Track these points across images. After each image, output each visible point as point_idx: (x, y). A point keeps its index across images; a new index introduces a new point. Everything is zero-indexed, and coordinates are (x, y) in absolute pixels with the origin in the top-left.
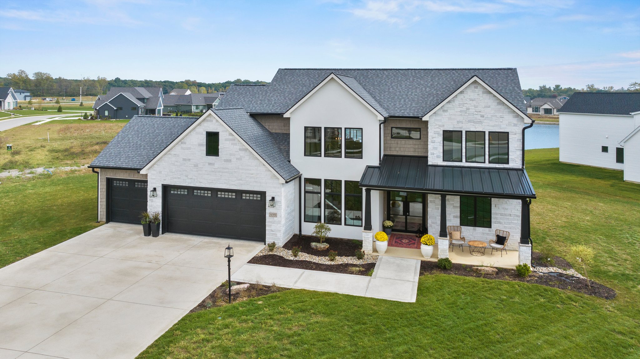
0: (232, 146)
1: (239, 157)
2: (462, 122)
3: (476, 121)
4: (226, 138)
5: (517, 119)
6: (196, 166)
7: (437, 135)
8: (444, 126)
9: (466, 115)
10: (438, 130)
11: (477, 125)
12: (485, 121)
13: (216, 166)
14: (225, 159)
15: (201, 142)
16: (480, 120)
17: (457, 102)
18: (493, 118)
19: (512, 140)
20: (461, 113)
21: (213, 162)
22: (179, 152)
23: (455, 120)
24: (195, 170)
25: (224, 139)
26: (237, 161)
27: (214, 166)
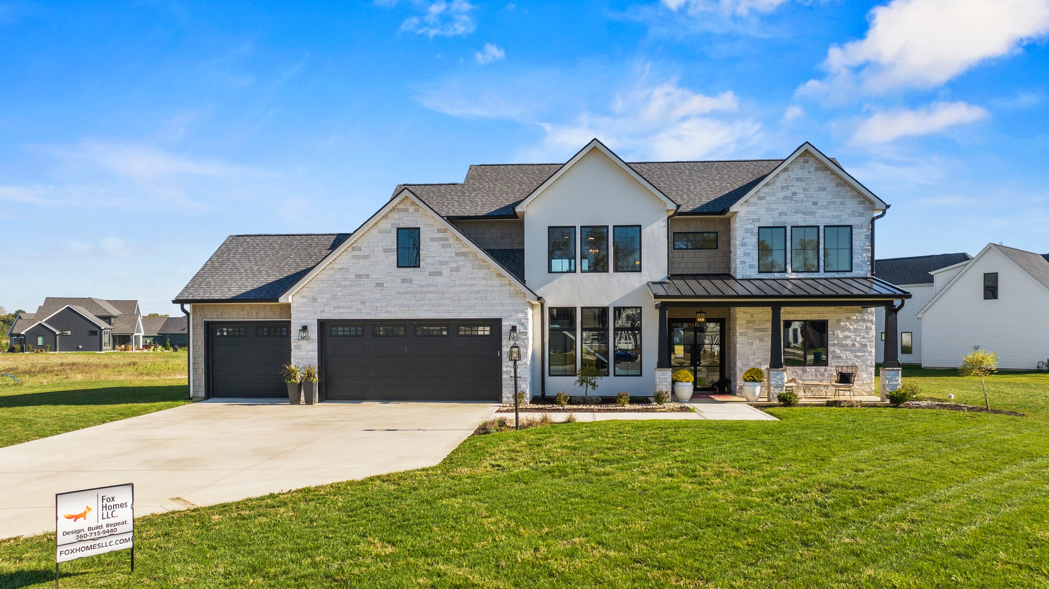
0: (446, 249)
1: (454, 265)
3: (806, 210)
4: (432, 236)
5: (863, 206)
6: (380, 285)
7: (748, 235)
8: (759, 220)
9: (791, 202)
10: (751, 226)
11: (808, 216)
12: (820, 211)
13: (415, 283)
14: (432, 270)
15: (388, 245)
16: (811, 209)
17: (779, 184)
18: (830, 206)
19: (856, 236)
20: (784, 201)
21: (411, 277)
22: (349, 265)
23: (776, 211)
24: (378, 291)
25: (429, 239)
26: (452, 272)
27: (411, 283)
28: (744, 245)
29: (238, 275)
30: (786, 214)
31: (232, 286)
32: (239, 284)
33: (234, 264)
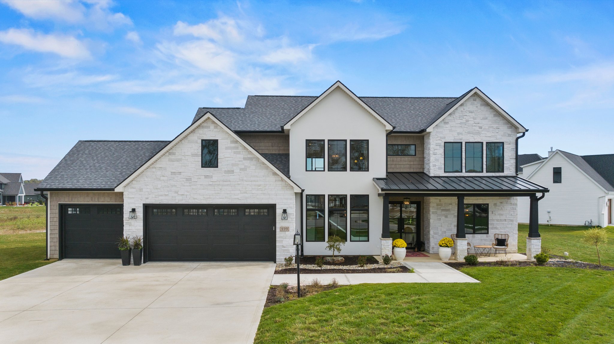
0: (235, 155)
1: (243, 167)
3: (475, 132)
4: (227, 146)
5: (511, 129)
6: (189, 179)
7: (438, 147)
8: (444, 137)
9: (465, 126)
10: (440, 142)
11: (476, 136)
12: (483, 132)
13: (215, 178)
14: (226, 170)
15: (195, 151)
16: (478, 131)
17: (457, 114)
18: (490, 129)
19: (507, 149)
20: (461, 125)
21: (211, 174)
22: (166, 165)
23: (456, 132)
24: (188, 184)
25: (225, 147)
26: (241, 172)
27: (212, 179)
28: (435, 154)
29: (85, 170)
30: (461, 134)
31: (80, 179)
32: (85, 177)
33: (82, 162)
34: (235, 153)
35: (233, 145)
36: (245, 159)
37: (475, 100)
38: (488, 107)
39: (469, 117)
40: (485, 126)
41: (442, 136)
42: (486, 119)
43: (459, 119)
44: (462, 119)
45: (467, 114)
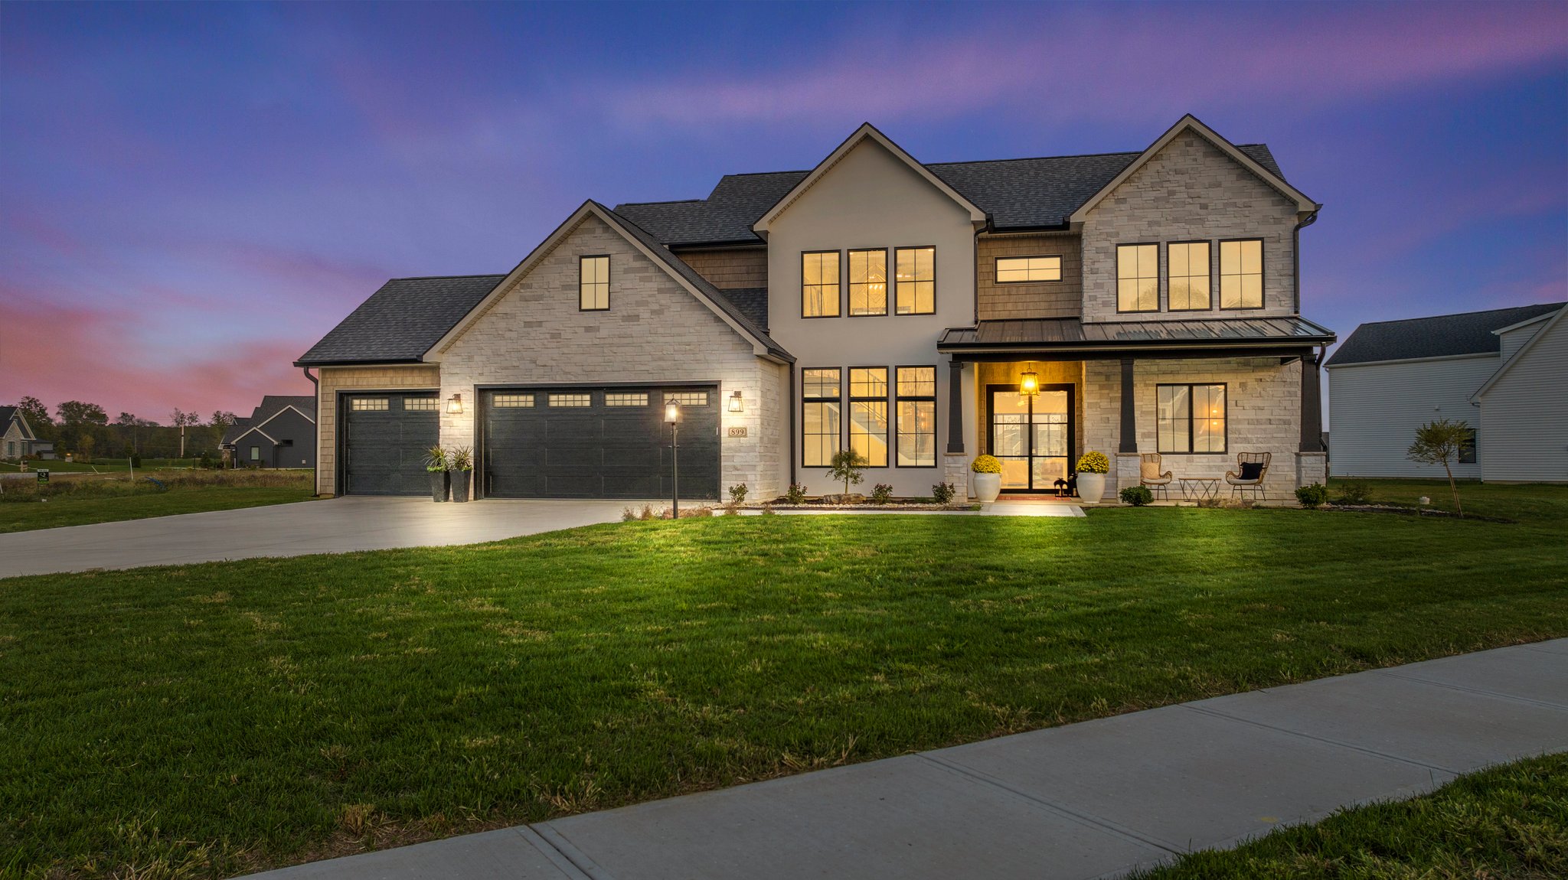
0: (643, 283)
1: (656, 307)
2: (1158, 224)
3: (1190, 217)
4: (626, 267)
5: (1281, 207)
6: (556, 336)
7: (1102, 256)
8: (1117, 234)
9: (1167, 206)
10: (1106, 244)
11: (1192, 226)
12: (1210, 217)
13: (603, 333)
14: (626, 314)
15: (568, 280)
16: (1198, 215)
17: (1147, 180)
18: (1228, 209)
19: (1271, 254)
20: (1156, 204)
21: (597, 324)
22: (515, 309)
23: (1144, 220)
24: (554, 345)
25: (622, 270)
26: (652, 317)
27: (598, 333)
28: (1093, 272)
29: (386, 329)
33: (385, 316)
34: (642, 279)
35: (638, 264)
36: (660, 291)
37: (1189, 145)
38: (1222, 158)
39: (1177, 185)
40: (1215, 202)
41: (1112, 230)
42: (1219, 185)
43: (1151, 189)
44: (1159, 189)
45: (1171, 178)
